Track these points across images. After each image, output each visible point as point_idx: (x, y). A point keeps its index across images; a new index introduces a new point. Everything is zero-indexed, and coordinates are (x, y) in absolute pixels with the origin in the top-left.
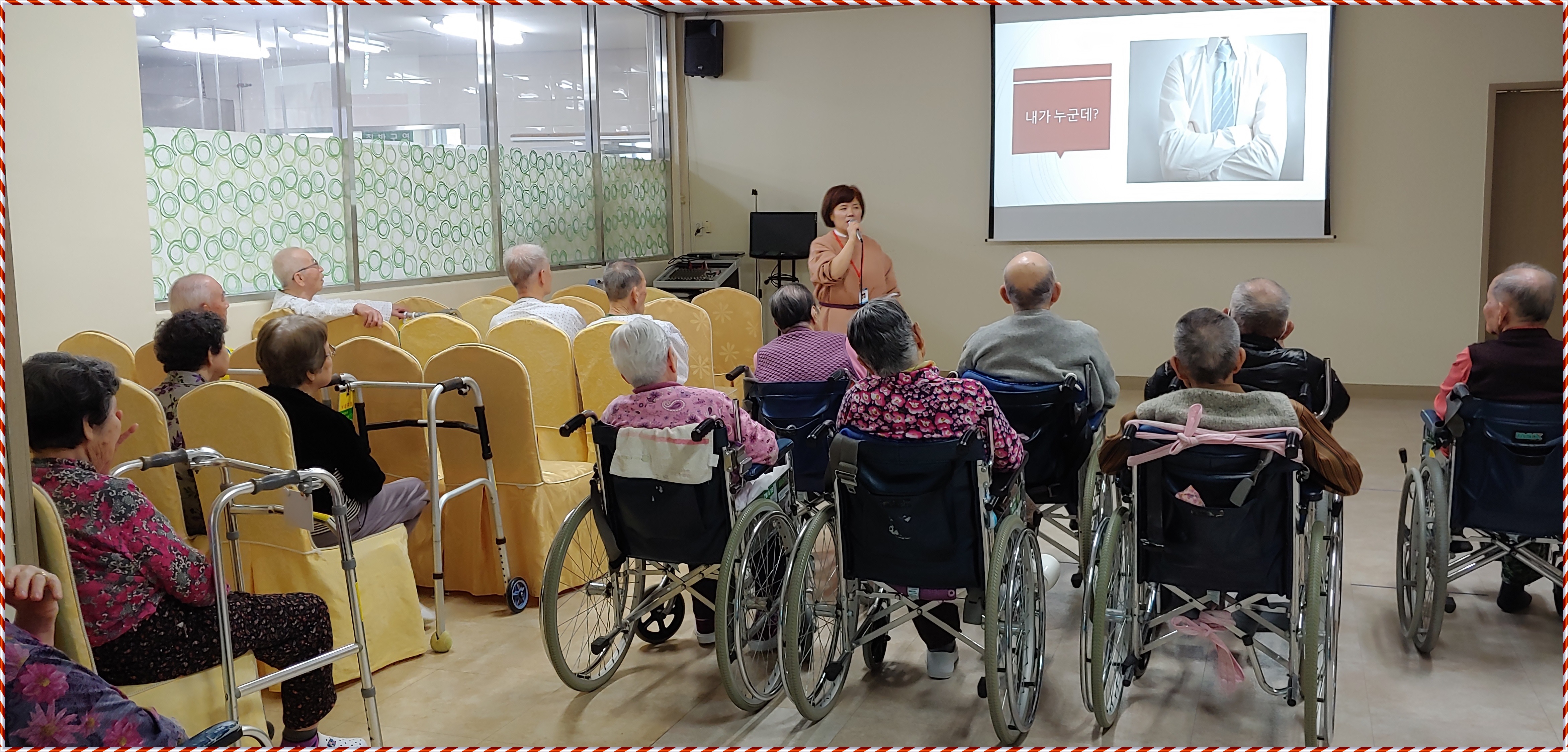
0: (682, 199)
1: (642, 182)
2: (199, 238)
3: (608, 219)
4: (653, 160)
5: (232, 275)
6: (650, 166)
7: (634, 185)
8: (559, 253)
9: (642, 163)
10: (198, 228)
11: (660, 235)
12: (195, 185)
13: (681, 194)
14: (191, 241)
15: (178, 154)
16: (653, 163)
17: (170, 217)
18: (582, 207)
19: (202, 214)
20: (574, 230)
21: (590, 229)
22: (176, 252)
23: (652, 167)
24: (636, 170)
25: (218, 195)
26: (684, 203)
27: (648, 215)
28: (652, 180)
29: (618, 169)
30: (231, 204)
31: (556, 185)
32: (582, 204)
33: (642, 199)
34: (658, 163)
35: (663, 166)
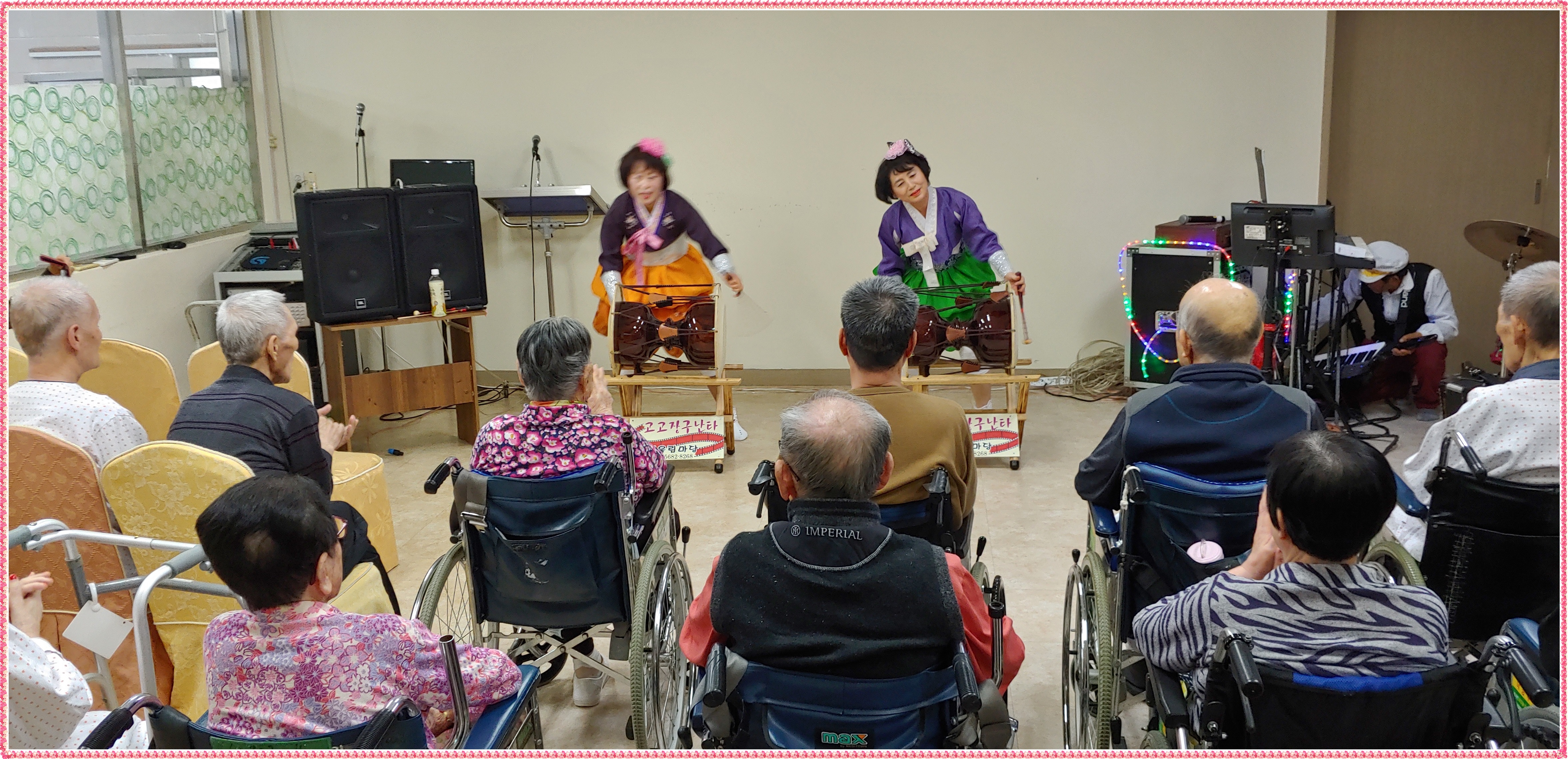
0: (272, 141)
1: (205, 122)
3: (150, 181)
4: (224, 88)
6: (218, 96)
7: (192, 126)
9: (204, 93)
11: (241, 195)
13: (270, 134)
16: (223, 92)
18: (102, 167)
20: (91, 207)
21: (118, 200)
23: (221, 98)
24: (194, 104)
26: (275, 147)
27: (219, 170)
28: (222, 117)
29: (163, 105)
31: (50, 138)
32: (102, 163)
33: (208, 146)
34: (231, 90)
35: (238, 94)
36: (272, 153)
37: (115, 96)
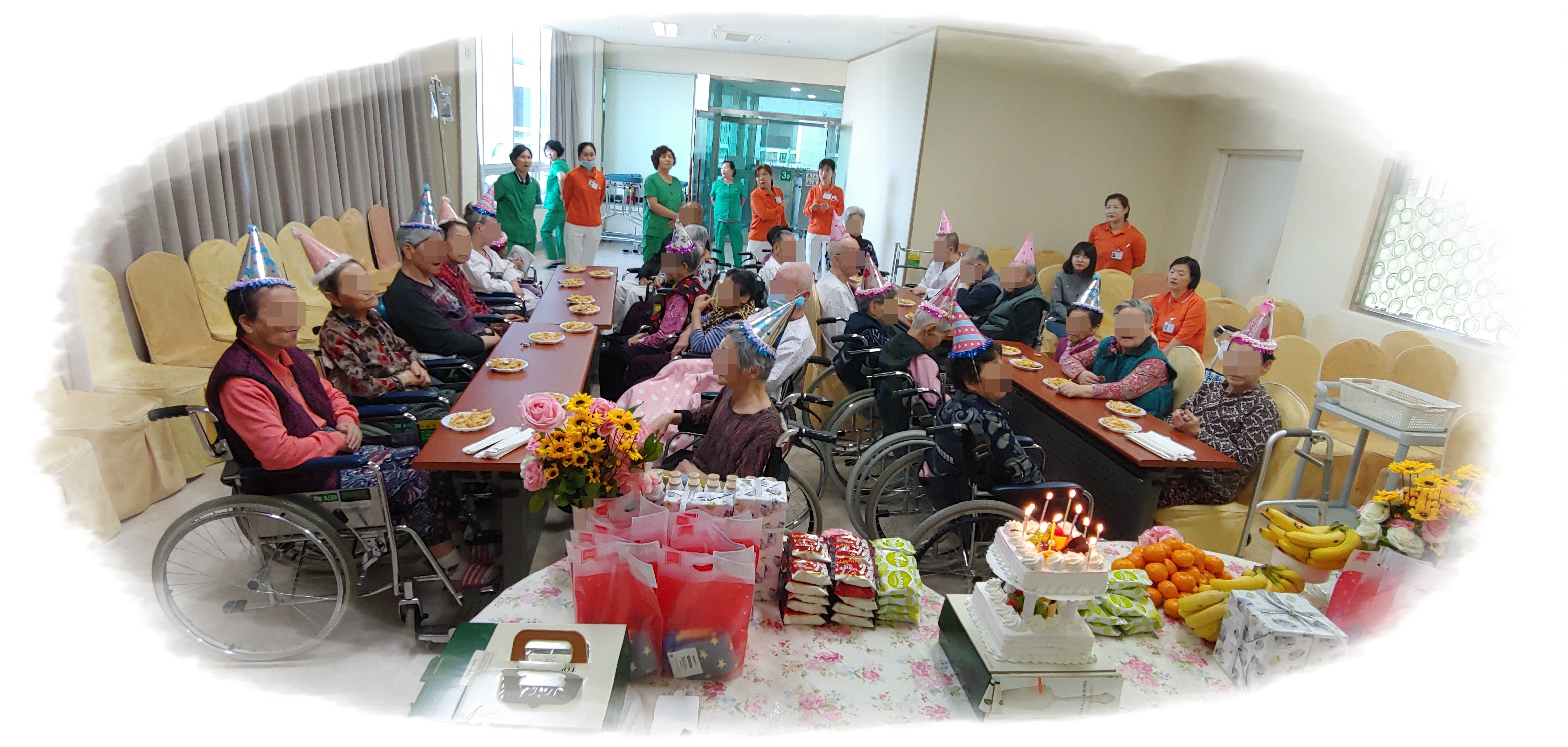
2: (1411, 276)
5: (1428, 309)
10: (1414, 269)
12: (1423, 239)
14: (1405, 276)
15: (1418, 215)
17: (1397, 257)
19: (1420, 259)
22: (1392, 282)
25: (1439, 248)
30: (1447, 257)
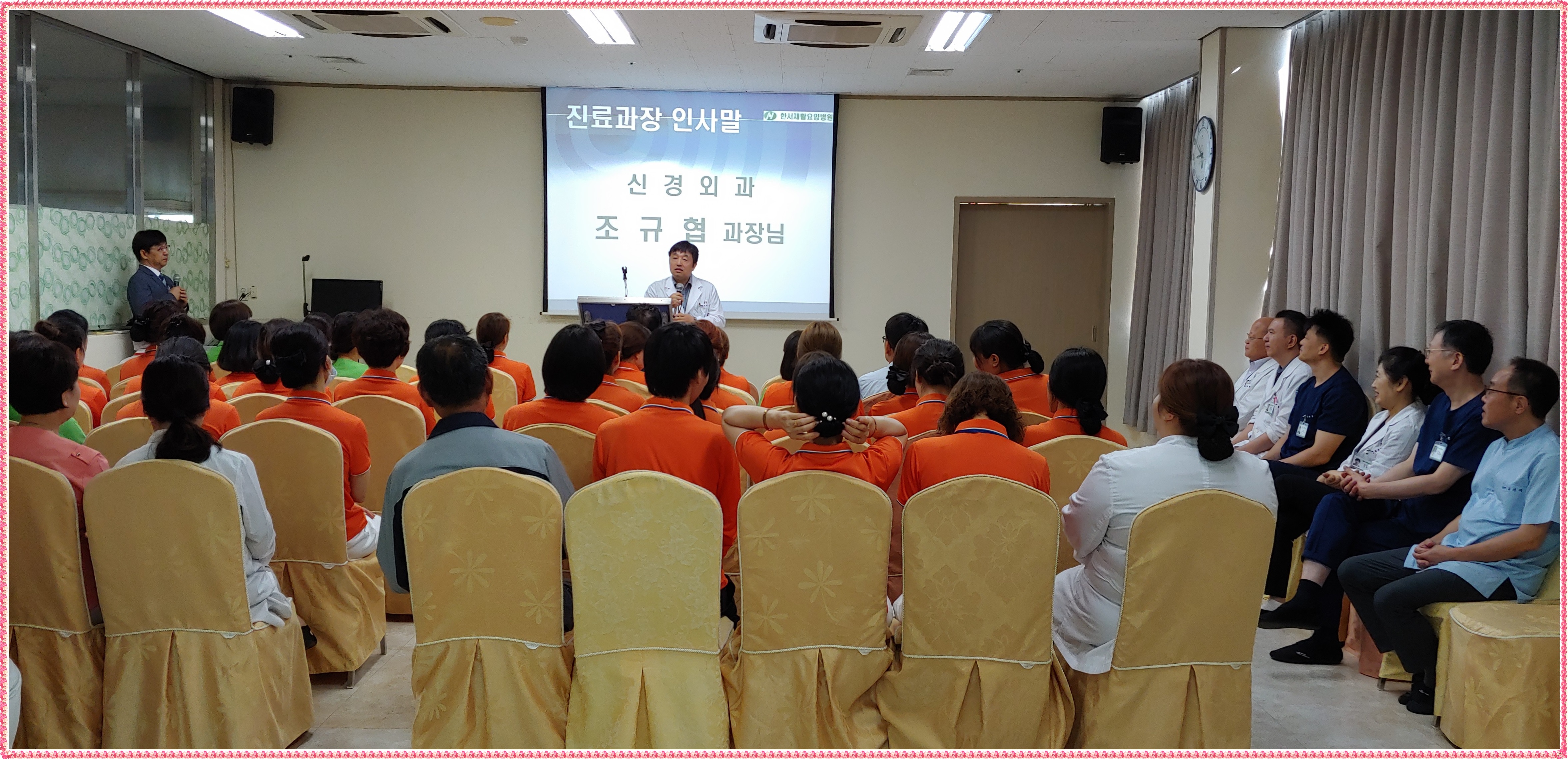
0: (226, 262)
1: (185, 245)
4: (197, 223)
6: (194, 229)
7: (176, 248)
8: (98, 316)
9: (186, 226)
11: (202, 300)
13: (226, 258)
16: (197, 226)
18: (123, 269)
20: (115, 294)
23: (195, 231)
24: (179, 233)
26: (228, 267)
27: (190, 280)
28: (195, 242)
31: (97, 247)
32: (124, 266)
33: (186, 262)
34: (203, 225)
35: (206, 228)
36: (226, 272)
37: (135, 222)
